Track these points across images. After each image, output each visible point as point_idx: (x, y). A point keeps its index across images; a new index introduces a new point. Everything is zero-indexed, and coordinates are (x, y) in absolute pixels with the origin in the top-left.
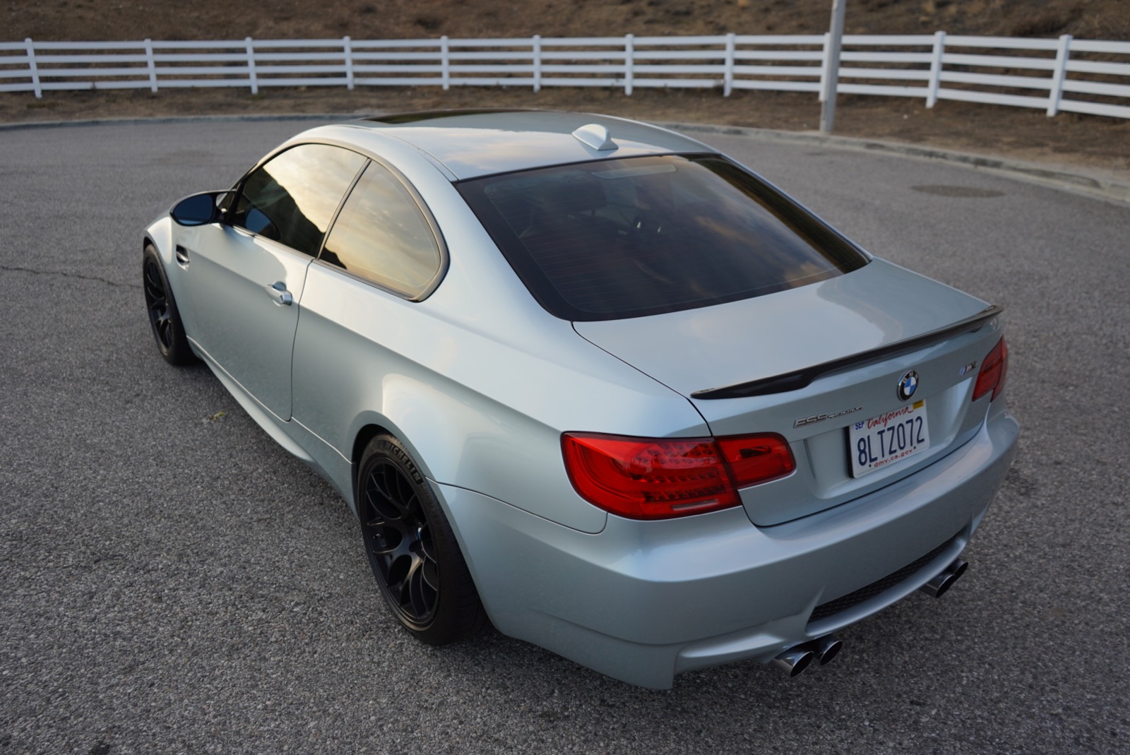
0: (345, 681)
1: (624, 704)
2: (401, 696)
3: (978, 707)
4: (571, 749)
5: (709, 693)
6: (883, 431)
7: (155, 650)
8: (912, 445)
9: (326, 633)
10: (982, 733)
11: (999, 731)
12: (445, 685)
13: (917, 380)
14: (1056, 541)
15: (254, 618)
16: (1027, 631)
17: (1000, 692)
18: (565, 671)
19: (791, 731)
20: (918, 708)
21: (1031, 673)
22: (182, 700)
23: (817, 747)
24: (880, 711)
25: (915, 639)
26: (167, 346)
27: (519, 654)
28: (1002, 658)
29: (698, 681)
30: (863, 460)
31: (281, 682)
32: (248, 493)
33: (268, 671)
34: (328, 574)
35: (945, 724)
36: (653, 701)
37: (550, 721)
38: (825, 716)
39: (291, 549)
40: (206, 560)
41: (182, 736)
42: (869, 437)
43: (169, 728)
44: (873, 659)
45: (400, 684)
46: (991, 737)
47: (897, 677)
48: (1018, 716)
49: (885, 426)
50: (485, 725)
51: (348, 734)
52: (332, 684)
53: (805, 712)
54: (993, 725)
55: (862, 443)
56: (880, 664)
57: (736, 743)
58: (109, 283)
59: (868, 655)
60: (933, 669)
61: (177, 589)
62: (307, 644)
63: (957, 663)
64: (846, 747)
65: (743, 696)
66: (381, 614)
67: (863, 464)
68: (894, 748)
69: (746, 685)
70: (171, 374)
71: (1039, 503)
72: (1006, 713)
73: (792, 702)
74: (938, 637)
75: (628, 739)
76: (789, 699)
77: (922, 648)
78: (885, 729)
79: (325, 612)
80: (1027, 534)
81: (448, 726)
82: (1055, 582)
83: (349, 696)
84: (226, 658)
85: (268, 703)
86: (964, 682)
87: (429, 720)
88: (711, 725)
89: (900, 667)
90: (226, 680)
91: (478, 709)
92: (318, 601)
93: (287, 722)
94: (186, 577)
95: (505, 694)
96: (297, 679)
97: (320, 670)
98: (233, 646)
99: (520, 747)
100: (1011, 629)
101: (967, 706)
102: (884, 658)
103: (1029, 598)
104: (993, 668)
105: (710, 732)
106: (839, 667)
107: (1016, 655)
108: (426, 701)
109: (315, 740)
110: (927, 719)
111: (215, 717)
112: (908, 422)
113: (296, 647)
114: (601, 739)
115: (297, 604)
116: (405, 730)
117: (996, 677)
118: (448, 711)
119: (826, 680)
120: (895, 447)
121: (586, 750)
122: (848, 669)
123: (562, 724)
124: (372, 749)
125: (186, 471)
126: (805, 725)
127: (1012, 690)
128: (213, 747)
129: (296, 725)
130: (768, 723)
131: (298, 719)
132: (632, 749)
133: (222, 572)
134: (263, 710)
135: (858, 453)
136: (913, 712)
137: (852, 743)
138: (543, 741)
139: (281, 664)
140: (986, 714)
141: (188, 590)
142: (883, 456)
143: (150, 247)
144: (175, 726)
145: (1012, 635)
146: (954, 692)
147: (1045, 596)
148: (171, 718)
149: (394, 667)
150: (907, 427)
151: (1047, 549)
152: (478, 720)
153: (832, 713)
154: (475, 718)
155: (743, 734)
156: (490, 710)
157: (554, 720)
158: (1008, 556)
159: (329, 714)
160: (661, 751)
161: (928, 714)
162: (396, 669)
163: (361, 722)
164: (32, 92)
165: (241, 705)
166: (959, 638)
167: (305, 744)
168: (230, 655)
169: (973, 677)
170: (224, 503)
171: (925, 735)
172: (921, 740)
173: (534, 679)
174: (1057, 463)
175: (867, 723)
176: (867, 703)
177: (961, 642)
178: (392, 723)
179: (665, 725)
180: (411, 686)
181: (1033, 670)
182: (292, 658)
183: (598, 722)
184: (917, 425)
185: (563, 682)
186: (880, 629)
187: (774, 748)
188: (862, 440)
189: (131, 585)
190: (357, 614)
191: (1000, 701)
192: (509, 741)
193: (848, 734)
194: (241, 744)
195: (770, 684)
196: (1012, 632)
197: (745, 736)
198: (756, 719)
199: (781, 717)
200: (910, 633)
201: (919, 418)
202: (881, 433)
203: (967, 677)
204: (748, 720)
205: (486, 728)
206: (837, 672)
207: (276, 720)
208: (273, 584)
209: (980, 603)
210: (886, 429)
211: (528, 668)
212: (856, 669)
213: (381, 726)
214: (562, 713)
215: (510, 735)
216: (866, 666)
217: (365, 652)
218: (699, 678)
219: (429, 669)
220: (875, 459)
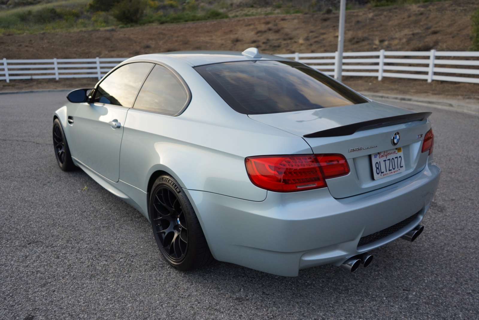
0: (144, 287)
1: (273, 294)
2: (171, 293)
3: (434, 291)
4: (251, 312)
5: (312, 288)
6: (386, 160)
7: (55, 277)
8: (398, 168)
9: (135, 269)
10: (437, 301)
11: (445, 300)
12: (190, 288)
13: (399, 137)
14: (457, 228)
15: (101, 264)
16: (450, 261)
17: (443, 285)
18: (245, 281)
19: (351, 303)
20: (407, 292)
21: (455, 277)
22: (68, 297)
23: (364, 308)
24: (390, 293)
25: (401, 265)
26: (62, 163)
27: (224, 275)
28: (441, 272)
29: (306, 284)
30: (378, 172)
31: (115, 289)
32: (99, 217)
33: (109, 284)
34: (135, 247)
35: (420, 298)
36: (287, 292)
37: (240, 301)
38: (365, 296)
39: (118, 237)
40: (80, 242)
41: (68, 311)
42: (380, 162)
43: (62, 308)
44: (384, 273)
45: (170, 288)
46: (442, 303)
47: (395, 280)
48: (452, 294)
49: (386, 158)
50: (210, 303)
51: (146, 309)
52: (138, 289)
53: (356, 295)
54: (441, 298)
55: (377, 164)
56: (387, 276)
57: (326, 308)
58: (37, 143)
59: (382, 272)
60: (411, 277)
61: (66, 254)
62: (126, 273)
63: (422, 274)
64: (376, 308)
65: (327, 289)
66: (160, 261)
67: (378, 174)
68: (399, 308)
69: (328, 285)
70: (64, 174)
71: (447, 214)
72: (447, 293)
73: (350, 291)
74: (412, 264)
75: (276, 307)
76: (348, 290)
77: (405, 269)
78: (393, 300)
79: (134, 261)
80: (444, 226)
81: (193, 304)
82: (459, 243)
83: (146, 293)
84: (89, 280)
85: (108, 297)
86: (426, 281)
87: (184, 302)
88: (314, 301)
89: (396, 276)
90: (89, 289)
91: (206, 297)
92: (131, 257)
93: (118, 305)
94: (70, 249)
95: (219, 291)
96: (122, 287)
97: (133, 283)
98: (92, 275)
99: (227, 312)
100: (443, 261)
101: (429, 291)
102: (389, 273)
103: (449, 249)
104: (438, 276)
105: (314, 304)
106: (369, 277)
107: (447, 271)
108: (182, 295)
109: (131, 311)
110: (412, 296)
111: (84, 303)
112: (396, 158)
113: (121, 275)
114: (264, 308)
115: (121, 258)
116: (173, 306)
117: (440, 279)
118: (193, 298)
119: (364, 282)
120: (391, 168)
121: (257, 313)
122: (373, 277)
123: (246, 302)
124: (158, 314)
125: (71, 209)
126: (357, 300)
127: (448, 284)
128: (83, 315)
129: (122, 306)
130: (340, 300)
131: (123, 303)
132: (279, 311)
133: (87, 247)
134: (106, 300)
135: (376, 169)
136: (405, 294)
137: (379, 306)
138: (237, 309)
139: (114, 281)
140: (438, 294)
141: (71, 254)
142: (386, 171)
143: (57, 120)
144: (65, 307)
145: (444, 263)
146: (422, 285)
147: (456, 248)
148: (63, 304)
149: (167, 281)
150: (396, 160)
151: (454, 231)
152: (207, 302)
153: (368, 295)
154: (205, 301)
155: (329, 304)
156: (212, 297)
157: (242, 301)
158: (437, 234)
159: (137, 301)
160: (292, 312)
161: (412, 294)
162: (168, 282)
163: (152, 304)
164: (5, 80)
165: (96, 298)
166: (421, 265)
167: (126, 313)
168: (91, 279)
169: (429, 279)
170: (88, 220)
171: (412, 302)
172: (410, 304)
173: (232, 285)
174: (452, 200)
175: (385, 299)
176: (383, 290)
177: (422, 266)
178: (167, 304)
179: (293, 302)
180: (175, 289)
181: (456, 276)
182: (120, 279)
183: (262, 301)
184: (399, 159)
185: (245, 286)
186: (385, 262)
187: (344, 309)
188: (377, 163)
189: (45, 252)
190: (149, 261)
191: (443, 289)
192: (222, 310)
193: (377, 303)
194: (96, 314)
195: (339, 284)
196: (444, 262)
197: (330, 305)
198: (334, 298)
199: (345, 297)
200: (399, 263)
201: (400, 157)
202: (385, 161)
203: (427, 279)
204: (331, 299)
205: (211, 305)
206: (369, 279)
207: (113, 304)
208: (110, 251)
209: (428, 251)
210: (387, 159)
211: (228, 280)
212: (377, 277)
213: (162, 305)
214: (245, 298)
215: (222, 307)
216: (381, 276)
217: (153, 276)
218: (306, 282)
219: (183, 282)
220: (383, 172)
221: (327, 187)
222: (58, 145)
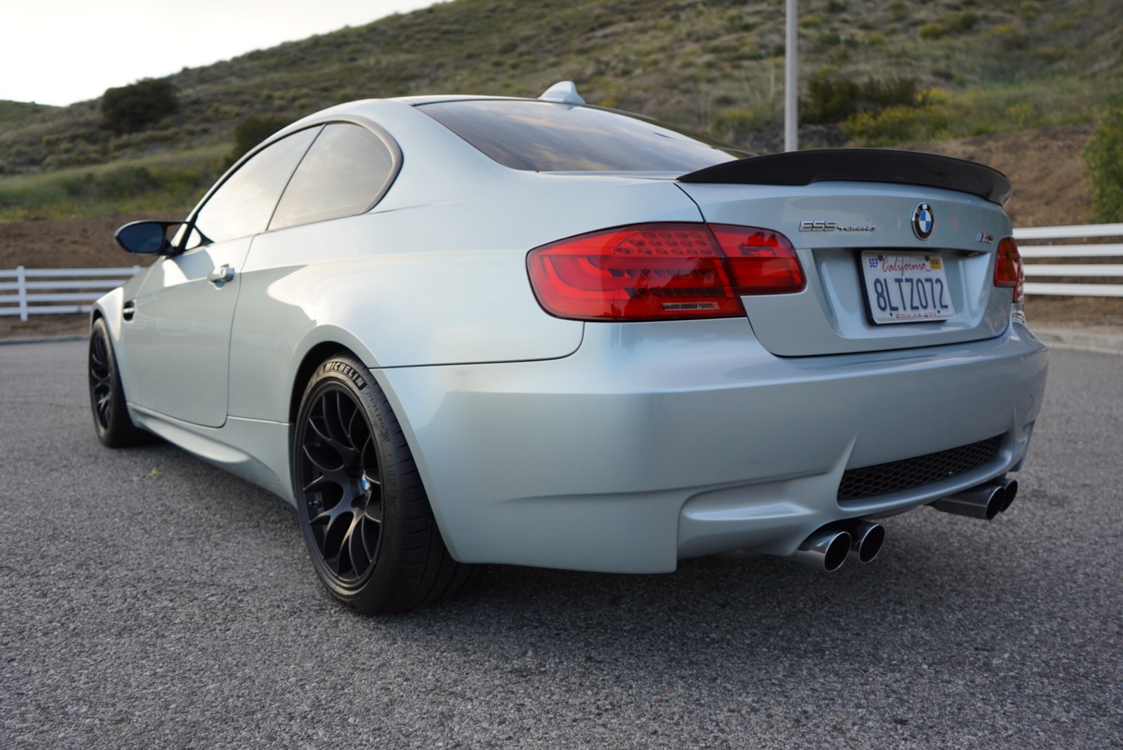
0: (262, 650)
1: (616, 660)
2: (332, 661)
3: (1061, 651)
4: (549, 698)
5: (722, 648)
6: (901, 280)
7: (24, 633)
8: (935, 307)
9: (245, 615)
10: (1072, 670)
11: (1093, 669)
12: (388, 651)
13: (932, 217)
14: (1105, 533)
15: (157, 605)
16: (1097, 594)
17: (1082, 638)
18: (540, 636)
19: (832, 676)
20: (986, 653)
21: (1114, 623)
22: (47, 671)
23: (868, 687)
24: (938, 657)
25: (965, 602)
26: (105, 426)
27: (483, 625)
28: (1076, 614)
29: (707, 640)
30: (883, 305)
31: (179, 654)
32: (173, 522)
33: (165, 646)
34: (256, 573)
35: (1023, 664)
36: (653, 656)
37: (523, 676)
38: (871, 662)
39: (215, 557)
40: (110, 566)
41: (37, 700)
42: (885, 280)
43: (23, 694)
44: (919, 618)
45: (332, 651)
46: (1085, 673)
47: (951, 630)
48: (1112, 656)
49: (902, 275)
50: (437, 680)
51: (257, 692)
52: (245, 653)
53: (845, 660)
54: (1083, 664)
55: (879, 285)
56: (929, 622)
57: (763, 687)
58: (58, 406)
59: (913, 615)
60: (995, 624)
61: (69, 588)
62: (218, 624)
63: (1022, 618)
64: (904, 686)
65: (765, 650)
66: (316, 599)
67: (883, 309)
68: (966, 684)
69: (768, 641)
71: (1076, 510)
72: (1096, 655)
73: (827, 653)
74: (993, 600)
75: (622, 687)
76: (824, 651)
77: (976, 608)
78: (949, 670)
79: (246, 599)
80: (1071, 530)
81: (390, 683)
82: (1115, 560)
83: (264, 663)
84: (114, 637)
85: (158, 670)
86: (1036, 632)
87: (365, 679)
88: (728, 673)
89: (954, 623)
90: (109, 654)
91: (429, 668)
92: (240, 592)
93: (179, 685)
94: (82, 579)
95: (465, 656)
96: (200, 650)
97: (231, 643)
98: (125, 628)
99: (482, 698)
100: (1077, 592)
101: (1046, 650)
102: (932, 617)
103: (1091, 572)
104: (1067, 621)
105: (729, 680)
106: (879, 624)
107: (1091, 612)
108: (364, 664)
109: (213, 699)
110: (1001, 661)
111: (85, 683)
112: (927, 280)
113: (206, 625)
114: (588, 688)
115: (212, 595)
116: (334, 688)
117: (1073, 628)
118: (391, 671)
119: (865, 635)
120: (916, 303)
121: (569, 698)
122: (890, 625)
123: (537, 678)
124: (288, 704)
125: (105, 510)
126: (847, 670)
127: (1097, 636)
128: (76, 708)
129: (192, 687)
130: (802, 670)
131: (195, 682)
132: (629, 695)
133: (126, 575)
134: (151, 676)
135: (876, 295)
136: (980, 656)
137: (910, 682)
138: (513, 693)
139: (182, 640)
140: (1071, 656)
141: (82, 588)
142: (904, 308)
143: (99, 322)
144: (31, 692)
145: (1080, 597)
146: (1026, 640)
147: (1109, 570)
148: (28, 686)
149: (326, 638)
150: (928, 286)
151: (1097, 539)
152: (429, 677)
153: (881, 660)
154: (425, 676)
155: (770, 680)
156: (445, 668)
157: (527, 675)
158: (1055, 544)
159: (236, 677)
160: (666, 696)
161: (999, 657)
162: (328, 640)
163: (277, 682)
164: (18, 316)
165: (123, 673)
166: (1018, 600)
167: (200, 701)
168: (120, 635)
169: (1046, 627)
170: (144, 529)
171: (1002, 674)
172: (997, 678)
173: (502, 643)
174: (1084, 486)
175: (926, 667)
176: (921, 651)
177: (1023, 603)
178: (317, 682)
179: (670, 675)
180: (345, 652)
181: (1116, 621)
182: (198, 635)
183: (583, 675)
184: (937, 286)
185: (539, 645)
186: (921, 596)
187: (812, 689)
188: (878, 281)
189: (13, 586)
190: (285, 600)
191: (1085, 646)
192: (469, 694)
193: (903, 676)
194: (114, 705)
195: (797, 639)
196: (1079, 594)
197: (774, 681)
198: (785, 668)
199: (815, 665)
200: (959, 598)
201: (938, 281)
202: (899, 281)
203: (1038, 628)
204: (776, 668)
205: (439, 684)
206: (879, 628)
207: (166, 683)
208: (186, 582)
209: (1034, 575)
210: (904, 278)
211: (494, 635)
212: (901, 626)
213: (302, 685)
214: (537, 669)
215: (470, 688)
216: (913, 623)
217: (291, 628)
218: (708, 637)
219: (370, 639)
220: (896, 309)
221: (746, 316)
222: (98, 385)
